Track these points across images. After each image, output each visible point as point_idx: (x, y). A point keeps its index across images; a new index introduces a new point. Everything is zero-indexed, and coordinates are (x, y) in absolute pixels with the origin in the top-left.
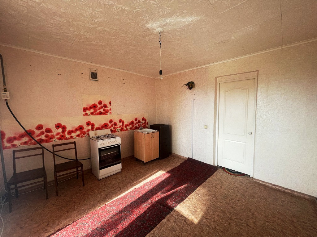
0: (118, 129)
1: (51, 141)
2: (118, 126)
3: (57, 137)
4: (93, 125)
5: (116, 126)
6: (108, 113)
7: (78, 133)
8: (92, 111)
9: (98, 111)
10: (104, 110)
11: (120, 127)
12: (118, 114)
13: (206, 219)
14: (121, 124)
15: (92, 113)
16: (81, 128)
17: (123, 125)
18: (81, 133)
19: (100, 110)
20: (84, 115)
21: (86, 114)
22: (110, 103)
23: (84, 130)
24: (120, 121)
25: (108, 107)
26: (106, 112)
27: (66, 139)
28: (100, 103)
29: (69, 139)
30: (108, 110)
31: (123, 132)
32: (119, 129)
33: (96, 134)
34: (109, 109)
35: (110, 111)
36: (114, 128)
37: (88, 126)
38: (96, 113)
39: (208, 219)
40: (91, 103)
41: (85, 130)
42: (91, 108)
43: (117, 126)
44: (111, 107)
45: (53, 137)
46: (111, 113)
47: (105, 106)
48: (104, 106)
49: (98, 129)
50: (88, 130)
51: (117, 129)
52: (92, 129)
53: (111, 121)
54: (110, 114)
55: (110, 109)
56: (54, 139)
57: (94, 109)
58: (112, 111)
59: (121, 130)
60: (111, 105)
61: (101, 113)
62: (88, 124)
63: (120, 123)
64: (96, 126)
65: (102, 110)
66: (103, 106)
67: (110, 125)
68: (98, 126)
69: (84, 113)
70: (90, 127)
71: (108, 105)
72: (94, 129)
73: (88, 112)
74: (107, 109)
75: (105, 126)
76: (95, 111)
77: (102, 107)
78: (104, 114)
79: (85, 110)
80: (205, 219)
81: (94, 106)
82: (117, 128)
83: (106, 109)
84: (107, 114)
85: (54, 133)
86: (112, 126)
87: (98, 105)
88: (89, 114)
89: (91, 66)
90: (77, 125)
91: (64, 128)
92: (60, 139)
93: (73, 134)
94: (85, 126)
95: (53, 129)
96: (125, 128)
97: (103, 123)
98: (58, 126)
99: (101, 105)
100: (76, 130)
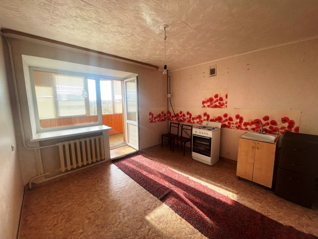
0: (233, 125)
2: (235, 122)
4: (208, 116)
5: (231, 122)
6: (224, 107)
7: (198, 120)
8: (209, 104)
9: (214, 104)
10: (219, 103)
11: (237, 123)
13: (149, 230)
14: (238, 120)
15: (208, 106)
16: (199, 117)
17: (241, 122)
19: (215, 104)
20: (202, 107)
21: (204, 106)
22: (227, 96)
24: (238, 117)
25: (224, 100)
26: (221, 106)
27: (191, 123)
28: (216, 96)
30: (223, 103)
31: (239, 130)
32: (235, 125)
33: (207, 124)
34: (224, 102)
35: (225, 105)
36: (229, 123)
37: (205, 117)
38: (212, 105)
39: (149, 232)
40: (208, 97)
41: (202, 119)
42: (208, 101)
43: (233, 122)
44: (227, 100)
46: (226, 106)
47: (221, 99)
49: (212, 120)
50: (205, 120)
51: (231, 125)
52: (208, 119)
53: (226, 115)
54: (225, 107)
55: (226, 103)
57: (210, 102)
58: (228, 104)
59: (237, 128)
60: (227, 98)
61: (216, 106)
62: (205, 114)
63: (237, 119)
64: (211, 118)
65: (217, 103)
66: (219, 99)
67: (225, 119)
69: (202, 105)
70: (206, 118)
71: (224, 98)
72: (209, 120)
73: (205, 105)
74: (223, 102)
75: (219, 119)
76: (211, 104)
77: (217, 101)
78: (219, 107)
79: (204, 103)
80: (149, 228)
81: (211, 100)
82: (233, 124)
83: (221, 102)
84: (222, 108)
85: (186, 118)
86: (227, 120)
87: (214, 98)
88: (206, 106)
89: (211, 64)
90: (197, 114)
91: (191, 115)
92: (188, 122)
93: (195, 121)
94: (202, 116)
95: (186, 115)
96: (243, 127)
97: (217, 115)
98: (188, 113)
99: (217, 99)
100: (197, 118)
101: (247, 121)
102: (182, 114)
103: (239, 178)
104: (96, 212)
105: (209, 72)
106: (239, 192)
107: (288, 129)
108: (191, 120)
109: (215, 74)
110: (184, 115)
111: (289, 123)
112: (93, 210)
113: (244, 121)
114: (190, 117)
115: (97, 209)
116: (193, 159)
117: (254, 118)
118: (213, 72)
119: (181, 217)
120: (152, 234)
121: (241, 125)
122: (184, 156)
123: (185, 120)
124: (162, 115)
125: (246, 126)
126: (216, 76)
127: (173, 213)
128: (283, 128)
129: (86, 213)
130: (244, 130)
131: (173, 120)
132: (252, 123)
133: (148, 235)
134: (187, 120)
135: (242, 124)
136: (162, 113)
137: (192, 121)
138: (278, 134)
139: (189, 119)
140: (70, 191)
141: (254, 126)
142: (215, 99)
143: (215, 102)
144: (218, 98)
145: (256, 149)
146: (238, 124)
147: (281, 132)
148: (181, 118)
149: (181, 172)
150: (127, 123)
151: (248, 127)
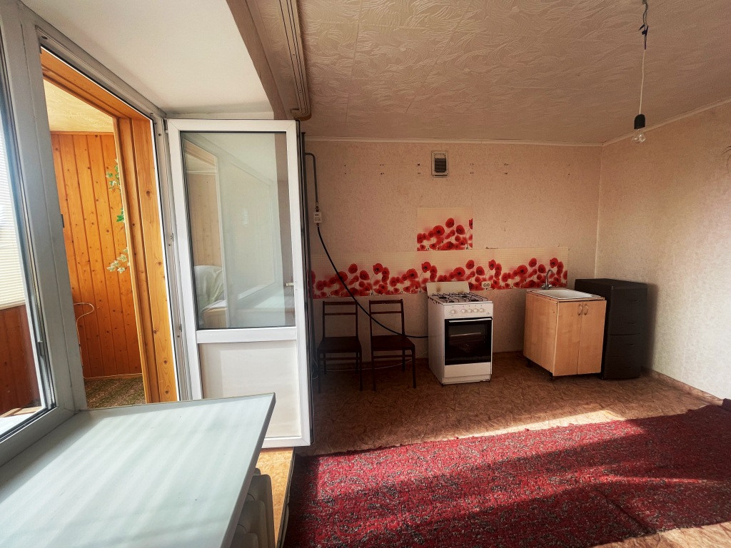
1: (368, 295)
2: (487, 276)
3: (374, 287)
4: (434, 271)
6: (466, 246)
7: (407, 283)
8: (434, 240)
9: (445, 241)
10: (457, 239)
11: (491, 278)
12: (487, 248)
14: (493, 272)
15: (433, 246)
16: (412, 275)
17: (497, 274)
18: (412, 285)
19: (449, 240)
20: (418, 250)
21: (423, 248)
22: (471, 224)
23: (417, 280)
24: (492, 265)
25: (466, 231)
26: (460, 244)
27: (388, 293)
28: (450, 223)
29: (392, 293)
30: (465, 239)
31: (496, 291)
32: (489, 282)
33: (439, 290)
34: (467, 236)
35: (469, 242)
36: (477, 280)
37: (425, 272)
38: (442, 244)
40: (432, 226)
41: (420, 279)
42: (431, 235)
43: (484, 277)
44: (472, 232)
45: (368, 287)
46: (471, 245)
47: (460, 230)
48: (457, 231)
49: (443, 279)
50: (425, 281)
52: (432, 278)
53: (470, 264)
54: (469, 247)
55: (471, 238)
56: (371, 291)
57: (437, 238)
58: (474, 241)
59: (493, 287)
60: (472, 228)
61: (450, 246)
62: (426, 267)
64: (440, 273)
65: (453, 240)
66: (455, 230)
67: (469, 273)
68: (443, 274)
69: (418, 246)
70: (428, 274)
71: (466, 228)
72: (436, 279)
73: (425, 243)
74: (464, 236)
75: (458, 274)
76: (440, 241)
77: (453, 233)
78: (457, 247)
79: (421, 238)
81: (438, 232)
82: (485, 280)
83: (461, 236)
84: (462, 249)
85: (372, 281)
87: (445, 228)
88: (427, 247)
90: (405, 269)
91: (386, 272)
93: (399, 286)
94: (419, 271)
95: (371, 273)
97: (453, 267)
98: (378, 268)
99: (451, 229)
100: (405, 278)
105: (429, 165)
117: (516, 265)
118: (441, 166)
126: (447, 178)
142: (447, 230)
143: (448, 237)
145: (584, 316)
146: (494, 278)
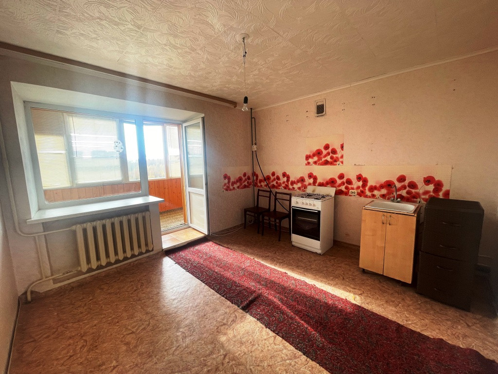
0: (353, 191)
1: (279, 189)
2: (355, 186)
4: (315, 179)
5: (350, 186)
6: (338, 163)
7: (299, 185)
8: (316, 159)
9: (323, 159)
10: (332, 158)
11: (358, 188)
12: (355, 165)
14: (360, 183)
15: (315, 163)
16: (302, 180)
17: (364, 185)
18: (302, 186)
19: (326, 159)
20: (306, 165)
21: (309, 163)
22: (342, 147)
23: (305, 183)
24: (359, 178)
25: (338, 152)
26: (334, 162)
27: (289, 189)
28: (327, 147)
29: (291, 190)
30: (337, 158)
31: (363, 199)
32: (356, 191)
33: (314, 191)
34: (339, 155)
35: (341, 160)
36: (347, 188)
37: (310, 179)
38: (321, 161)
40: (315, 149)
42: (314, 155)
43: (352, 186)
44: (343, 152)
46: (342, 162)
47: (334, 151)
48: (332, 152)
49: (321, 185)
50: (310, 184)
51: (350, 191)
52: (314, 183)
53: (341, 176)
54: (341, 164)
55: (342, 157)
56: (281, 187)
57: (318, 157)
58: (344, 159)
59: (360, 195)
60: (343, 150)
61: (326, 163)
62: (311, 176)
63: (359, 181)
64: (319, 180)
65: (328, 158)
66: (330, 152)
67: (340, 183)
68: (322, 181)
69: (306, 162)
70: (311, 181)
71: (339, 150)
72: (317, 184)
73: (311, 160)
74: (337, 155)
75: (332, 182)
76: (320, 159)
77: (328, 154)
78: (331, 164)
79: (308, 157)
80: (225, 353)
81: (318, 153)
82: (353, 189)
83: (335, 156)
84: (335, 165)
85: (281, 181)
86: (343, 183)
87: (323, 150)
88: (312, 163)
89: (318, 97)
90: (299, 176)
91: (288, 177)
92: (285, 188)
93: (295, 186)
94: (306, 178)
95: (281, 177)
96: (368, 193)
97: (328, 177)
98: (284, 175)
99: (327, 151)
100: (298, 181)
101: (374, 184)
102: (275, 177)
103: (364, 271)
104: (139, 333)
105: (314, 110)
106: (363, 292)
107: (433, 195)
108: (290, 185)
109: (324, 113)
110: (278, 178)
111: (434, 185)
112: (134, 330)
113: (369, 184)
114: (288, 180)
115: (141, 328)
116: (293, 246)
117: (383, 180)
118: (320, 109)
119: (274, 334)
120: (228, 362)
121: (365, 190)
122: (279, 241)
123: (280, 185)
124: (244, 179)
125: (373, 192)
126: (325, 117)
127: (263, 328)
128: (426, 193)
129: (122, 336)
130: (370, 197)
131: (261, 186)
132: (382, 187)
133: (223, 364)
134: (284, 185)
135: (367, 188)
136: (245, 175)
137: (291, 187)
138: (420, 202)
139: (286, 183)
140: (95, 302)
141: (384, 191)
142: (325, 152)
143: (325, 156)
144: (330, 150)
145: (388, 225)
146: (361, 188)
147: (423, 199)
148: (274, 183)
149: (276, 265)
150: (189, 192)
151: (376, 192)
